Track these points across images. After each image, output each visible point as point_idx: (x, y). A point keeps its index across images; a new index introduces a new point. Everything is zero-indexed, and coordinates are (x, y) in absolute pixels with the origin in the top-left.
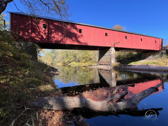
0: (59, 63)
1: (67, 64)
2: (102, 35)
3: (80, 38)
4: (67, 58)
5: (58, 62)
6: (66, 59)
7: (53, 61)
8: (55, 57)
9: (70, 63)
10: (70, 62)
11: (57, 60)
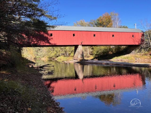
0: (44, 58)
1: (53, 59)
2: (70, 36)
4: (53, 51)
5: (43, 57)
6: (51, 53)
7: (37, 55)
8: (40, 50)
10: (57, 57)
11: (42, 53)
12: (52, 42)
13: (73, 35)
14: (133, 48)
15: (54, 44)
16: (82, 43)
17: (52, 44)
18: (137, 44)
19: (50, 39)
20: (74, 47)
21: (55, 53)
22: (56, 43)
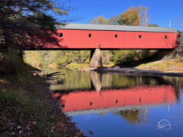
0: (51, 65)
1: (64, 66)
2: (84, 36)
3: (61, 42)
4: (64, 55)
5: (51, 63)
6: (61, 58)
7: (44, 61)
8: (46, 55)
9: (69, 65)
10: (69, 63)
11: (49, 59)
12: (62, 44)
13: (88, 35)
14: (166, 52)
15: (65, 47)
16: (100, 46)
17: (62, 47)
18: (171, 47)
19: (59, 40)
20: (90, 51)
21: (67, 58)
22: (67, 46)
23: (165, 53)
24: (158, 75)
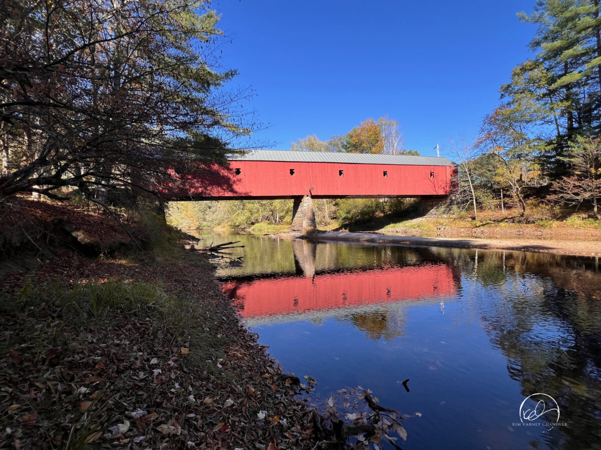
0: (219, 227)
1: (243, 229)
2: (282, 173)
3: (237, 185)
4: (243, 209)
5: (219, 224)
6: (238, 215)
7: (204, 220)
8: (210, 208)
9: (253, 227)
10: (253, 224)
11: (215, 216)
12: (239, 188)
13: (289, 172)
14: (433, 201)
15: (245, 194)
16: (312, 191)
17: (241, 194)
18: (441, 192)
19: (234, 182)
20: (292, 201)
21: (248, 214)
22: (249, 191)
23: (431, 203)
24: (421, 244)
